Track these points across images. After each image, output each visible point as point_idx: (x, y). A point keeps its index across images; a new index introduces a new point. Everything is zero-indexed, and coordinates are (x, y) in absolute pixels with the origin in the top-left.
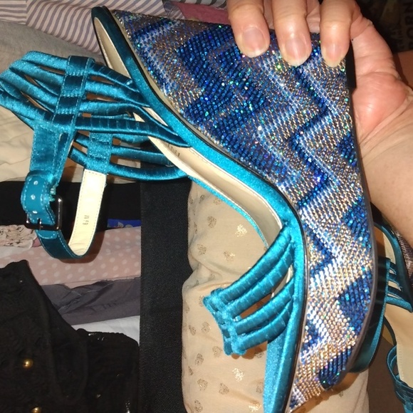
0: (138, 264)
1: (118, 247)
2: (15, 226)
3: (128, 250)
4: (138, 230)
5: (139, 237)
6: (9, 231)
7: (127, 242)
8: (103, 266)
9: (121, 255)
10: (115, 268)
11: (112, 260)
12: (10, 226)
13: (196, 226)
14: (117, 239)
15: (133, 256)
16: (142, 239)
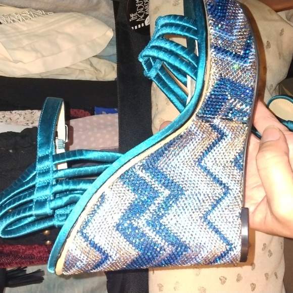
0: (117, 138)
1: (102, 127)
2: (30, 111)
3: (110, 129)
4: (116, 115)
5: (117, 120)
6: (26, 114)
7: (109, 123)
8: (92, 139)
9: (105, 131)
10: (101, 141)
11: (99, 135)
12: (26, 111)
13: (157, 105)
14: (102, 121)
15: (113, 133)
16: (119, 122)
